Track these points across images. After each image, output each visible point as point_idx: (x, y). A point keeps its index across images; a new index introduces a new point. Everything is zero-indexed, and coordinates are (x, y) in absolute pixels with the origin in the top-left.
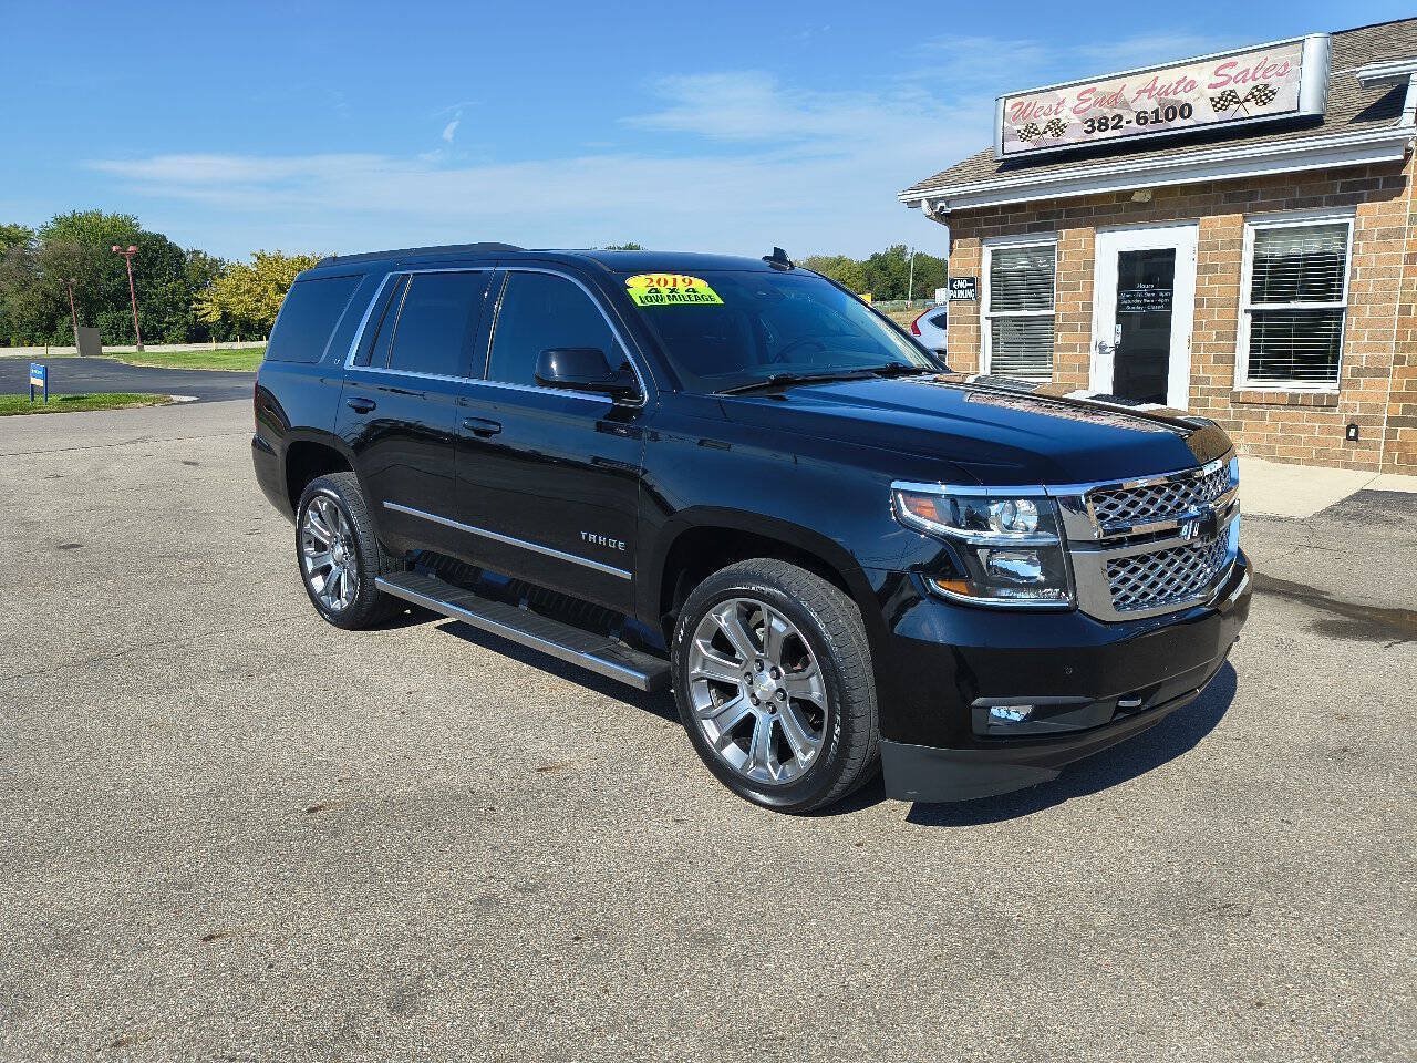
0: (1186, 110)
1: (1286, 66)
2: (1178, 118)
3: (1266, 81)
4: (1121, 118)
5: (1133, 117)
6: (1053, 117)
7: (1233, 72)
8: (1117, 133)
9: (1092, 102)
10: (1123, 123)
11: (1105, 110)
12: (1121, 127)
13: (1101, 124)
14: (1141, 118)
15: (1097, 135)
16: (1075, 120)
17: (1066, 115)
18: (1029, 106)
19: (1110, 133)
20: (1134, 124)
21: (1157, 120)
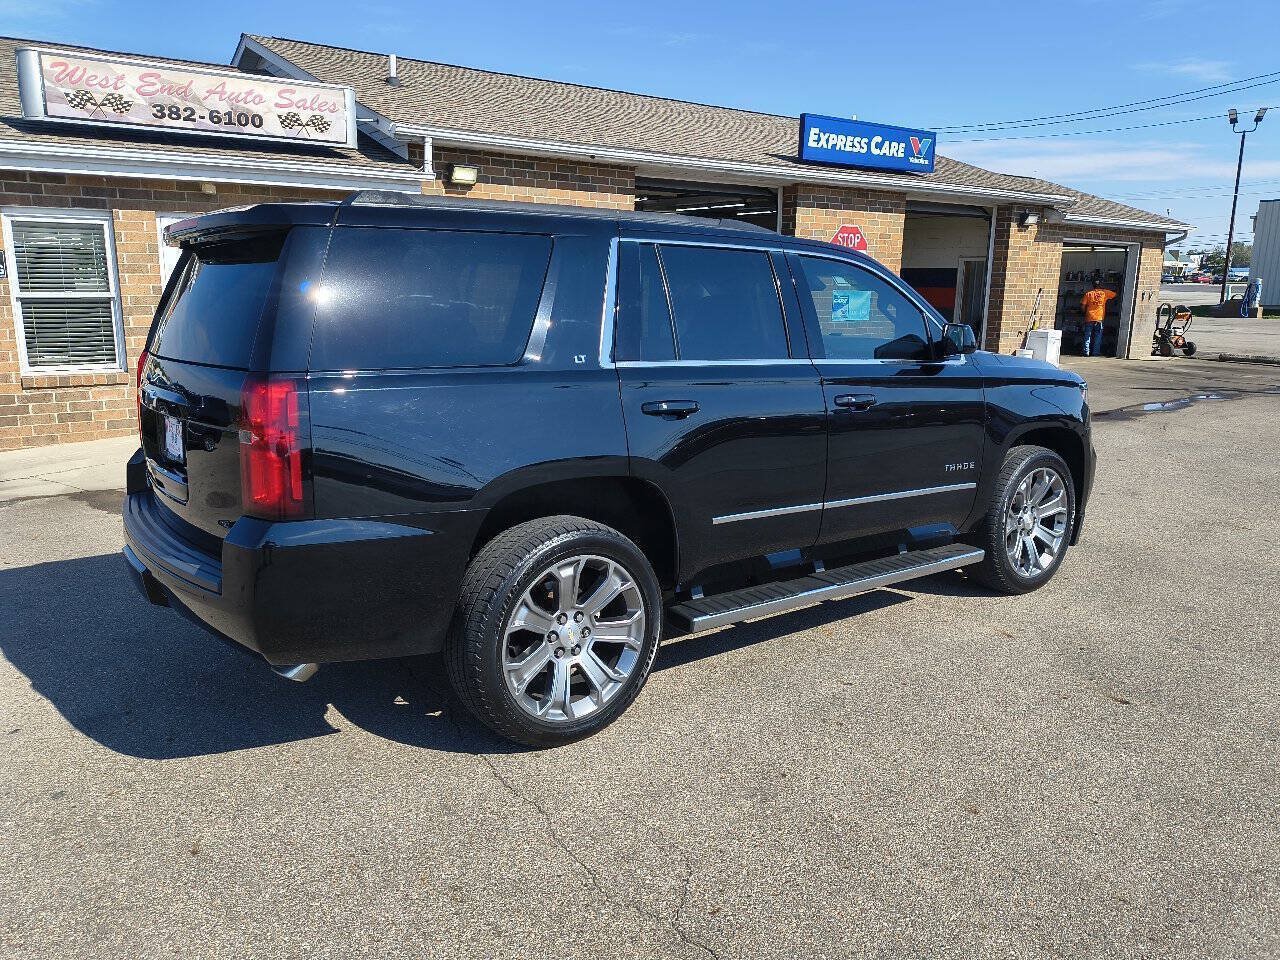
0: (257, 120)
1: (334, 104)
2: (250, 125)
3: (322, 114)
4: (193, 113)
5: (206, 114)
6: (110, 90)
7: (296, 98)
8: (189, 124)
9: (158, 86)
10: (196, 117)
11: (176, 100)
12: (194, 120)
13: (171, 112)
14: (214, 117)
15: (167, 121)
16: (140, 100)
17: (127, 92)
18: (77, 69)
19: (180, 123)
20: (207, 121)
21: (230, 123)
